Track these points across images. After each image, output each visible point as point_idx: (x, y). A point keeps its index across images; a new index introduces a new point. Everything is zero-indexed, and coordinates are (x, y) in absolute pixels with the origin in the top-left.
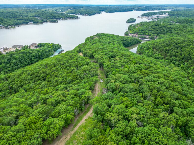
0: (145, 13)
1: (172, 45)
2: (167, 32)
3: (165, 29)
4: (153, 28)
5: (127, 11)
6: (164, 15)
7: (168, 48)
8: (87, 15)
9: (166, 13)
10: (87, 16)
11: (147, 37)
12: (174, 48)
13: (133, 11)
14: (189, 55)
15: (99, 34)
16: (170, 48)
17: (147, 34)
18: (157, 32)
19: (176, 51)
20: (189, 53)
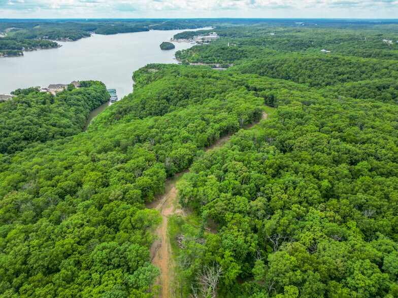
0: (178, 34)
1: (265, 67)
2: (241, 57)
3: (237, 53)
4: (221, 53)
5: (139, 31)
6: (211, 36)
7: (262, 71)
8: (67, 39)
9: (214, 33)
10: (69, 41)
11: (218, 65)
12: (268, 70)
13: (149, 30)
14: (287, 74)
15: (151, 64)
16: (264, 71)
17: (216, 61)
18: (229, 57)
19: (271, 72)
20: (285, 72)
